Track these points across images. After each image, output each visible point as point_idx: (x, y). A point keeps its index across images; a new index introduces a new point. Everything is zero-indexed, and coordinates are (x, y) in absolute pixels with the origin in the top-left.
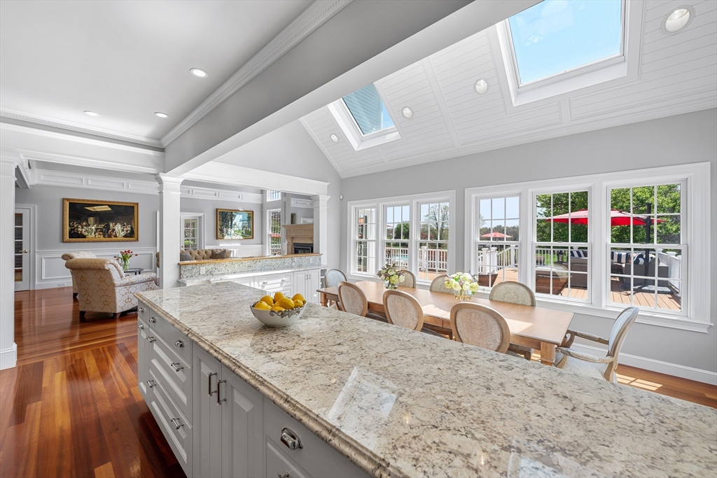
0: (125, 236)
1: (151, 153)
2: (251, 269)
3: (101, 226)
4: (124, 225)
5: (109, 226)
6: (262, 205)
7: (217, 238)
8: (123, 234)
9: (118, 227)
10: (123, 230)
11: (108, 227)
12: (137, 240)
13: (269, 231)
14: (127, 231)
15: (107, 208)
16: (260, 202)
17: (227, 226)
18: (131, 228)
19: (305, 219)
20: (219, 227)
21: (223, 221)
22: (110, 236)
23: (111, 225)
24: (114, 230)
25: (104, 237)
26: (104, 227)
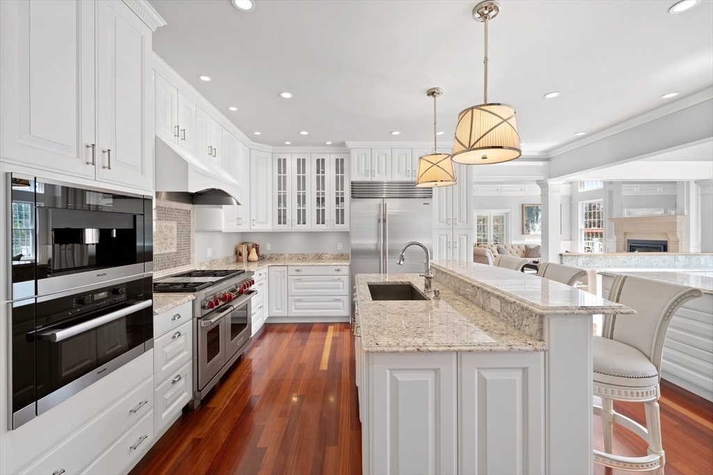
1: (541, 164)
2: (626, 264)
6: (571, 198)
7: (523, 233)
13: (581, 226)
16: (568, 194)
17: (533, 221)
19: (630, 210)
20: (525, 222)
21: (528, 216)
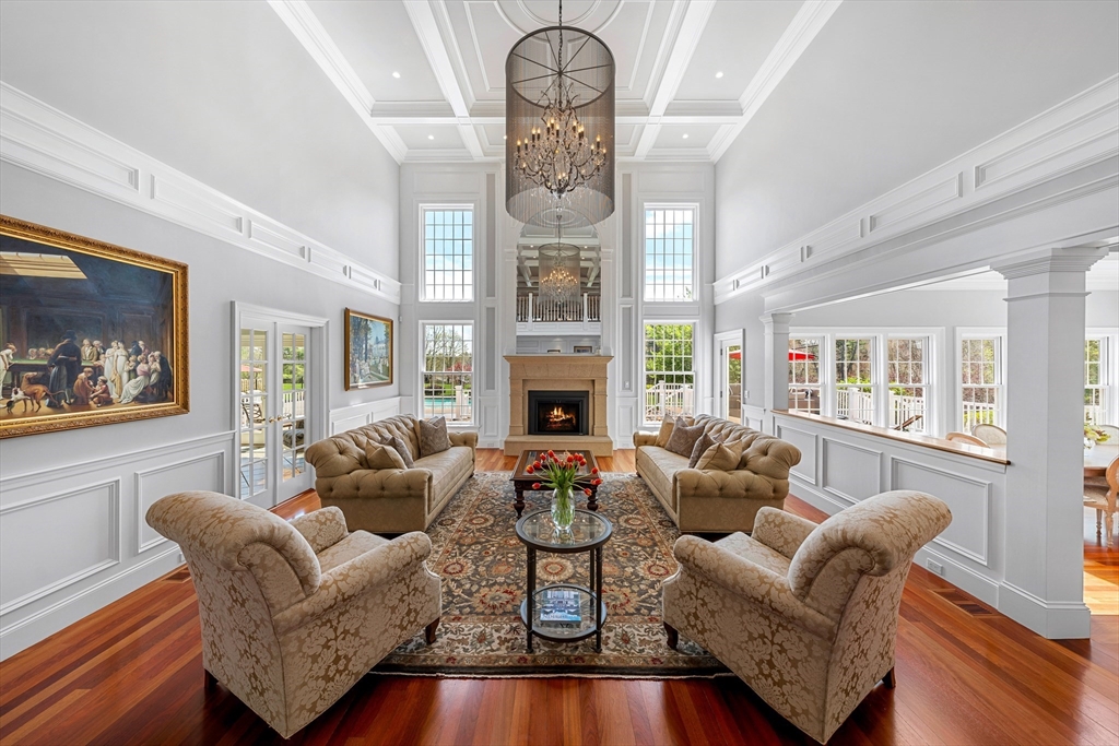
0: (141, 398)
3: (39, 355)
4: (138, 352)
5: (77, 353)
7: (347, 386)
8: (132, 388)
9: (115, 360)
10: (133, 373)
11: (70, 362)
12: (186, 406)
14: (148, 375)
15: (61, 268)
16: (398, 301)
17: (360, 357)
18: (163, 362)
20: (350, 357)
22: (81, 403)
23: (86, 351)
24: (98, 371)
25: (55, 406)
26: (54, 361)
